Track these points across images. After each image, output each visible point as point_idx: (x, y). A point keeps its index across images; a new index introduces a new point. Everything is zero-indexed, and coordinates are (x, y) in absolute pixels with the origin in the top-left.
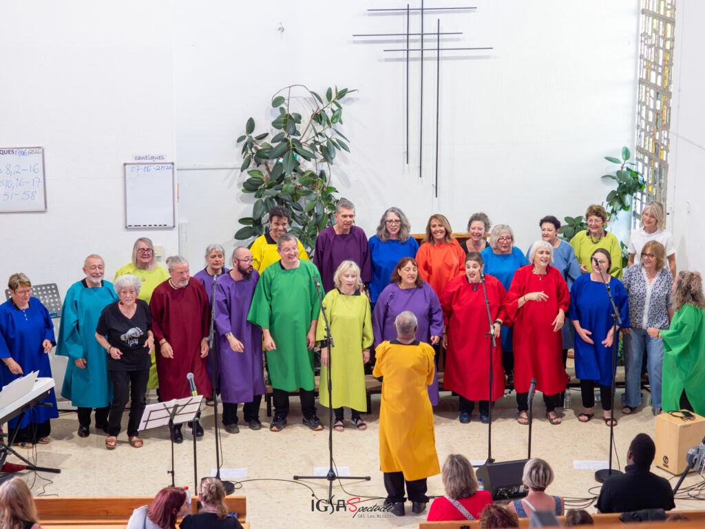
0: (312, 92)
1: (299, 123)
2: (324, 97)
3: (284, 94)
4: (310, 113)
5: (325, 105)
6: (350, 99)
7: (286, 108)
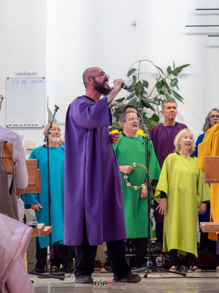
0: (157, 67)
1: (147, 87)
2: (165, 71)
3: (136, 66)
4: (155, 82)
5: (166, 77)
6: (185, 75)
7: (137, 76)
